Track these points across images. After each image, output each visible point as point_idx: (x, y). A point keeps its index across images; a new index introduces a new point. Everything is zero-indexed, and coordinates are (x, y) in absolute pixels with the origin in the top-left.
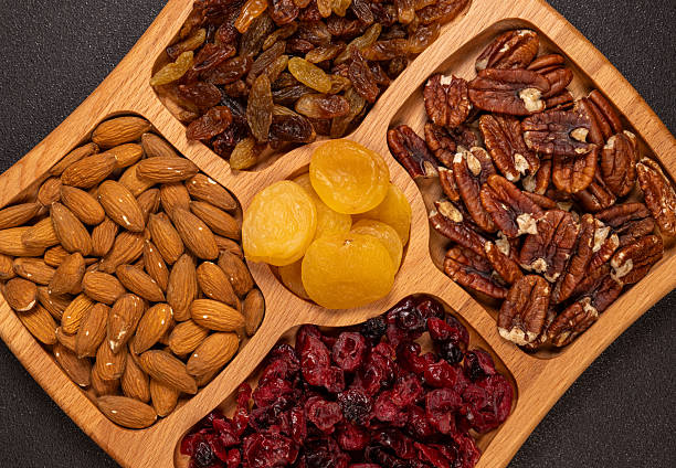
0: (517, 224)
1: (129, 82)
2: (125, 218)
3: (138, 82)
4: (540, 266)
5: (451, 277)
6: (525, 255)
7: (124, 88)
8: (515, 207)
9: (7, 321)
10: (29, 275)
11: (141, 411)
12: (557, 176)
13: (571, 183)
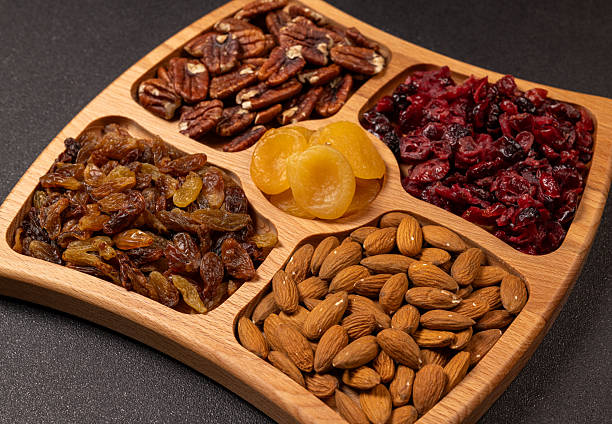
0: (295, 58)
1: (204, 330)
2: (337, 304)
3: (204, 323)
4: (323, 47)
5: (342, 105)
6: (317, 58)
7: (211, 333)
8: (282, 61)
9: (457, 397)
10: (408, 384)
11: (509, 283)
12: (253, 52)
13: (258, 41)
